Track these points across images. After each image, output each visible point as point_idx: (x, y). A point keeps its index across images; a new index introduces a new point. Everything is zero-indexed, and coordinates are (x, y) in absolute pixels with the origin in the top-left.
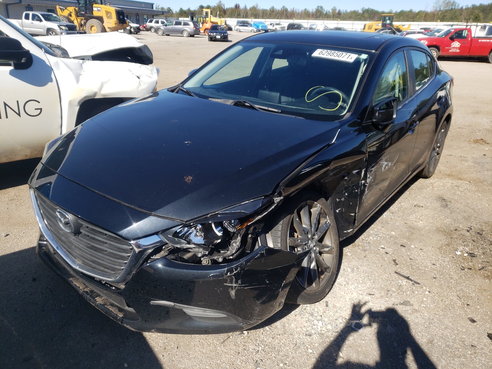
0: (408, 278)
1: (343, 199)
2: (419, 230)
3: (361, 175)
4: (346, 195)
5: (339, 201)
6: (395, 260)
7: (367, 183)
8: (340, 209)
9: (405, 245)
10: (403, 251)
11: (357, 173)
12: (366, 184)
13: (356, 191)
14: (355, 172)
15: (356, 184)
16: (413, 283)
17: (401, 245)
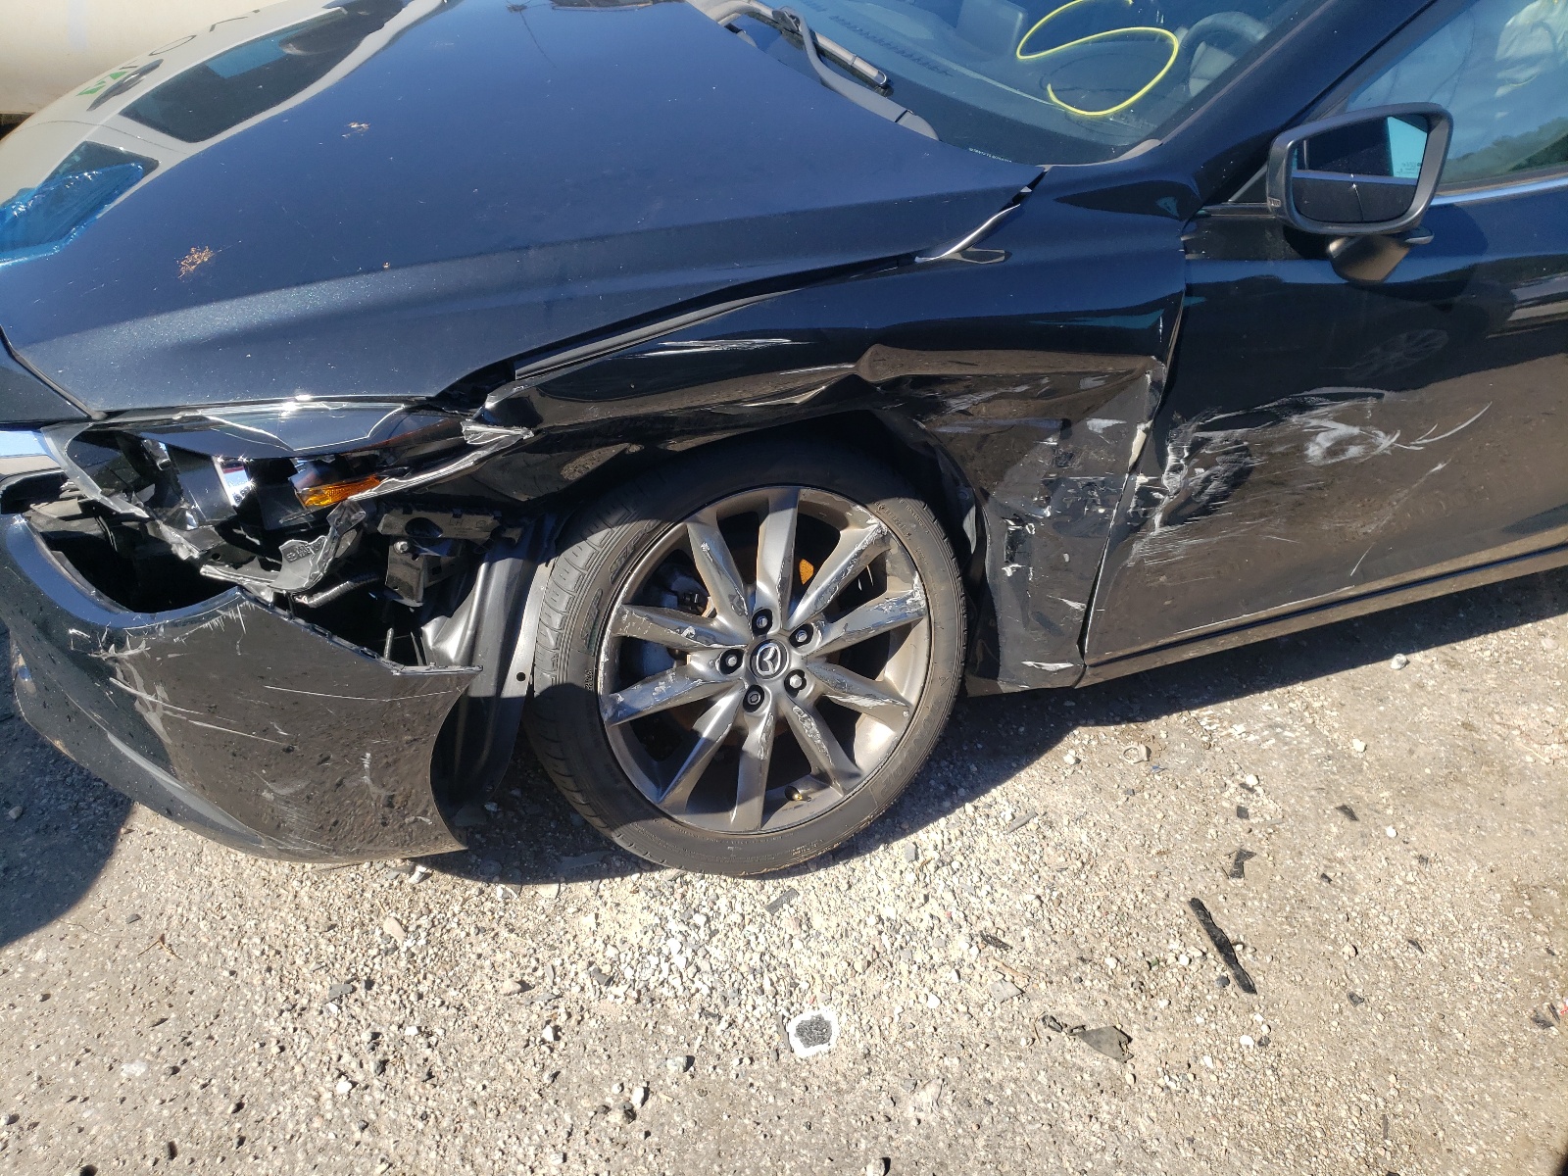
0: (1225, 947)
1: (1031, 529)
2: (1504, 773)
3: (1131, 447)
4: (1044, 516)
5: (1017, 530)
6: (1251, 855)
7: (1164, 492)
8: (1017, 565)
9: (1358, 814)
10: (1328, 833)
11: (1107, 430)
12: (1156, 495)
13: (1101, 511)
14: (1098, 424)
15: (1103, 482)
16: (1228, 973)
17: (1343, 809)
